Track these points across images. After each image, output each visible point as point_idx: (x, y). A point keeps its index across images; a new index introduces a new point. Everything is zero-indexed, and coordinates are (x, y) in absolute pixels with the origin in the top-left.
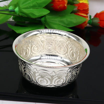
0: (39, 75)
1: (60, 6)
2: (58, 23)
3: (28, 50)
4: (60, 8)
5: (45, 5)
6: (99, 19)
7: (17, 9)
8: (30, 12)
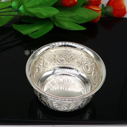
0: (56, 103)
1: (70, 3)
2: (67, 19)
3: (40, 67)
4: (70, 4)
5: (53, 4)
6: (112, 8)
7: (21, 8)
8: (37, 12)
